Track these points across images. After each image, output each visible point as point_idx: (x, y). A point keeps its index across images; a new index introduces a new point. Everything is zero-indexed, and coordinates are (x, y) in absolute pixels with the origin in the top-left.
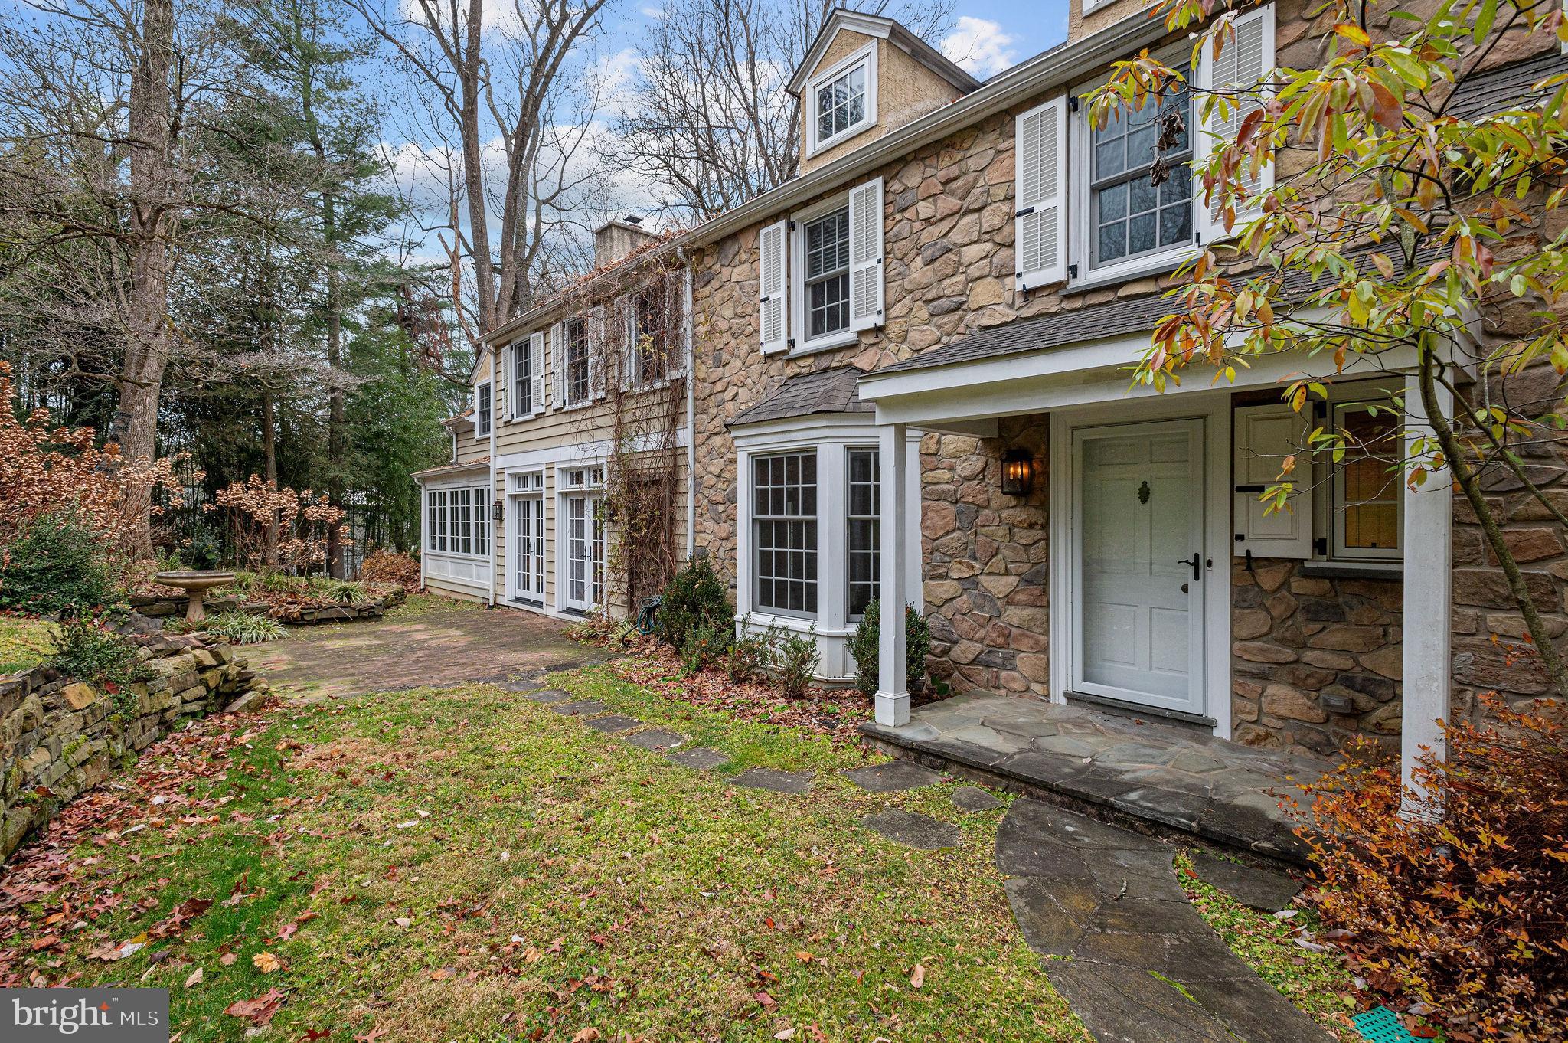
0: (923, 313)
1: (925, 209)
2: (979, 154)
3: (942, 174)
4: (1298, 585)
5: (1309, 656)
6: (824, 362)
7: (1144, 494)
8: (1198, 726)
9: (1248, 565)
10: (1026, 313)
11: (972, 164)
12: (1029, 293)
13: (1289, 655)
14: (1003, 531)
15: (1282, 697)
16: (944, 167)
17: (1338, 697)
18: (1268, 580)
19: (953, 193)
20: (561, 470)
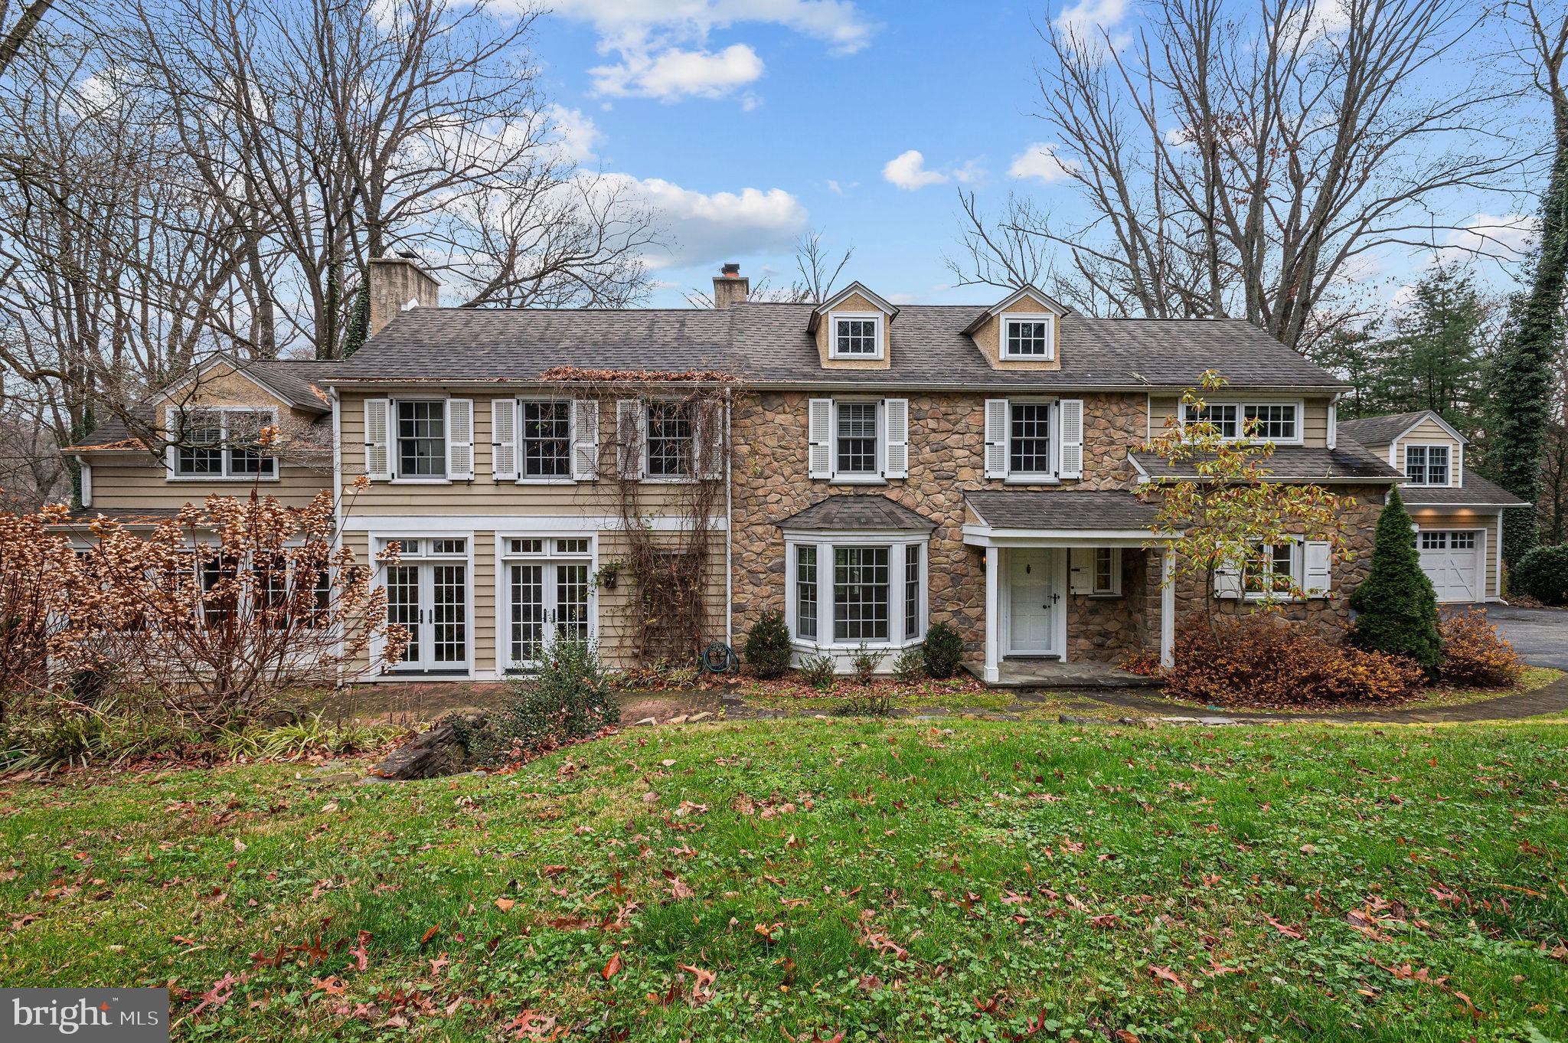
0: (931, 477)
1: (932, 424)
2: (962, 408)
3: (943, 409)
4: (1088, 604)
5: (1091, 627)
6: (861, 491)
7: (1028, 570)
8: (1054, 659)
9: (1073, 598)
10: (987, 488)
11: (959, 410)
12: (990, 480)
13: (1084, 628)
14: (975, 587)
15: (1083, 643)
16: (943, 407)
17: (1097, 640)
18: (1079, 602)
19: (949, 421)
20: (505, 539)
